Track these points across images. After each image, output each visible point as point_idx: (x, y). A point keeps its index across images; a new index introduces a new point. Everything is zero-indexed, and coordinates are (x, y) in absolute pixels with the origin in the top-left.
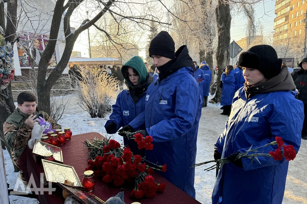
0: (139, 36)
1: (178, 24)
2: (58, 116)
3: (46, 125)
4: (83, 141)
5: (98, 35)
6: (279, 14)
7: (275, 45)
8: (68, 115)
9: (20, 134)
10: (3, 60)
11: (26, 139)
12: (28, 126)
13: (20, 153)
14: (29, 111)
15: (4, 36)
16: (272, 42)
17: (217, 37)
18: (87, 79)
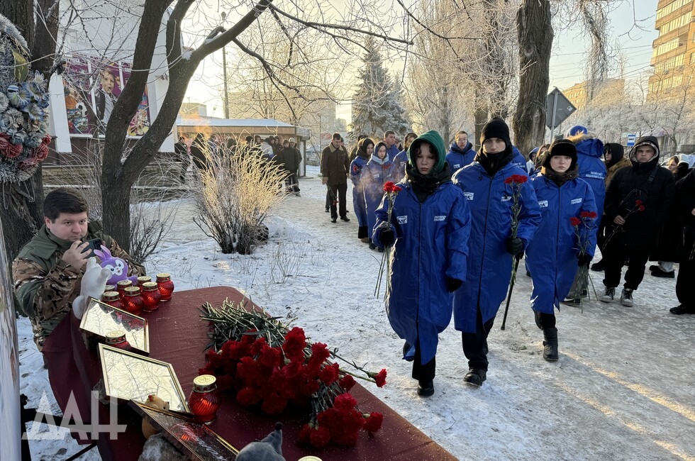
0: (337, 69)
1: (428, 47)
2: (148, 246)
3: (114, 265)
4: (199, 306)
5: (244, 65)
6: (665, 29)
7: (652, 102)
8: (172, 246)
9: (51, 286)
10: (23, 113)
11: (65, 296)
12: (70, 266)
13: (50, 329)
14: (72, 234)
15: (29, 59)
16: (645, 94)
17: (518, 79)
18: (217, 165)
